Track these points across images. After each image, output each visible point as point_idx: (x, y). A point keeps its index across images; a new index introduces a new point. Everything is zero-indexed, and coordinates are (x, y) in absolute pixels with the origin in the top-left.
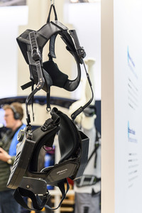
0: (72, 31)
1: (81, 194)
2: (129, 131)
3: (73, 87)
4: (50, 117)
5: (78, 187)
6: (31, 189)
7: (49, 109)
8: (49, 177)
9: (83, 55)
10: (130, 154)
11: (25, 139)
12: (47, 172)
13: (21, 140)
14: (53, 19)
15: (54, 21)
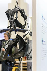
0: (23, 10)
1: (29, 62)
2: (43, 41)
3: (23, 28)
4: (16, 37)
5: (28, 60)
6: (10, 60)
7: (16, 35)
8: (15, 56)
9: (26, 18)
10: (43, 49)
11: (8, 44)
12: (15, 55)
13: (7, 44)
14: (17, 6)
15: (17, 7)
